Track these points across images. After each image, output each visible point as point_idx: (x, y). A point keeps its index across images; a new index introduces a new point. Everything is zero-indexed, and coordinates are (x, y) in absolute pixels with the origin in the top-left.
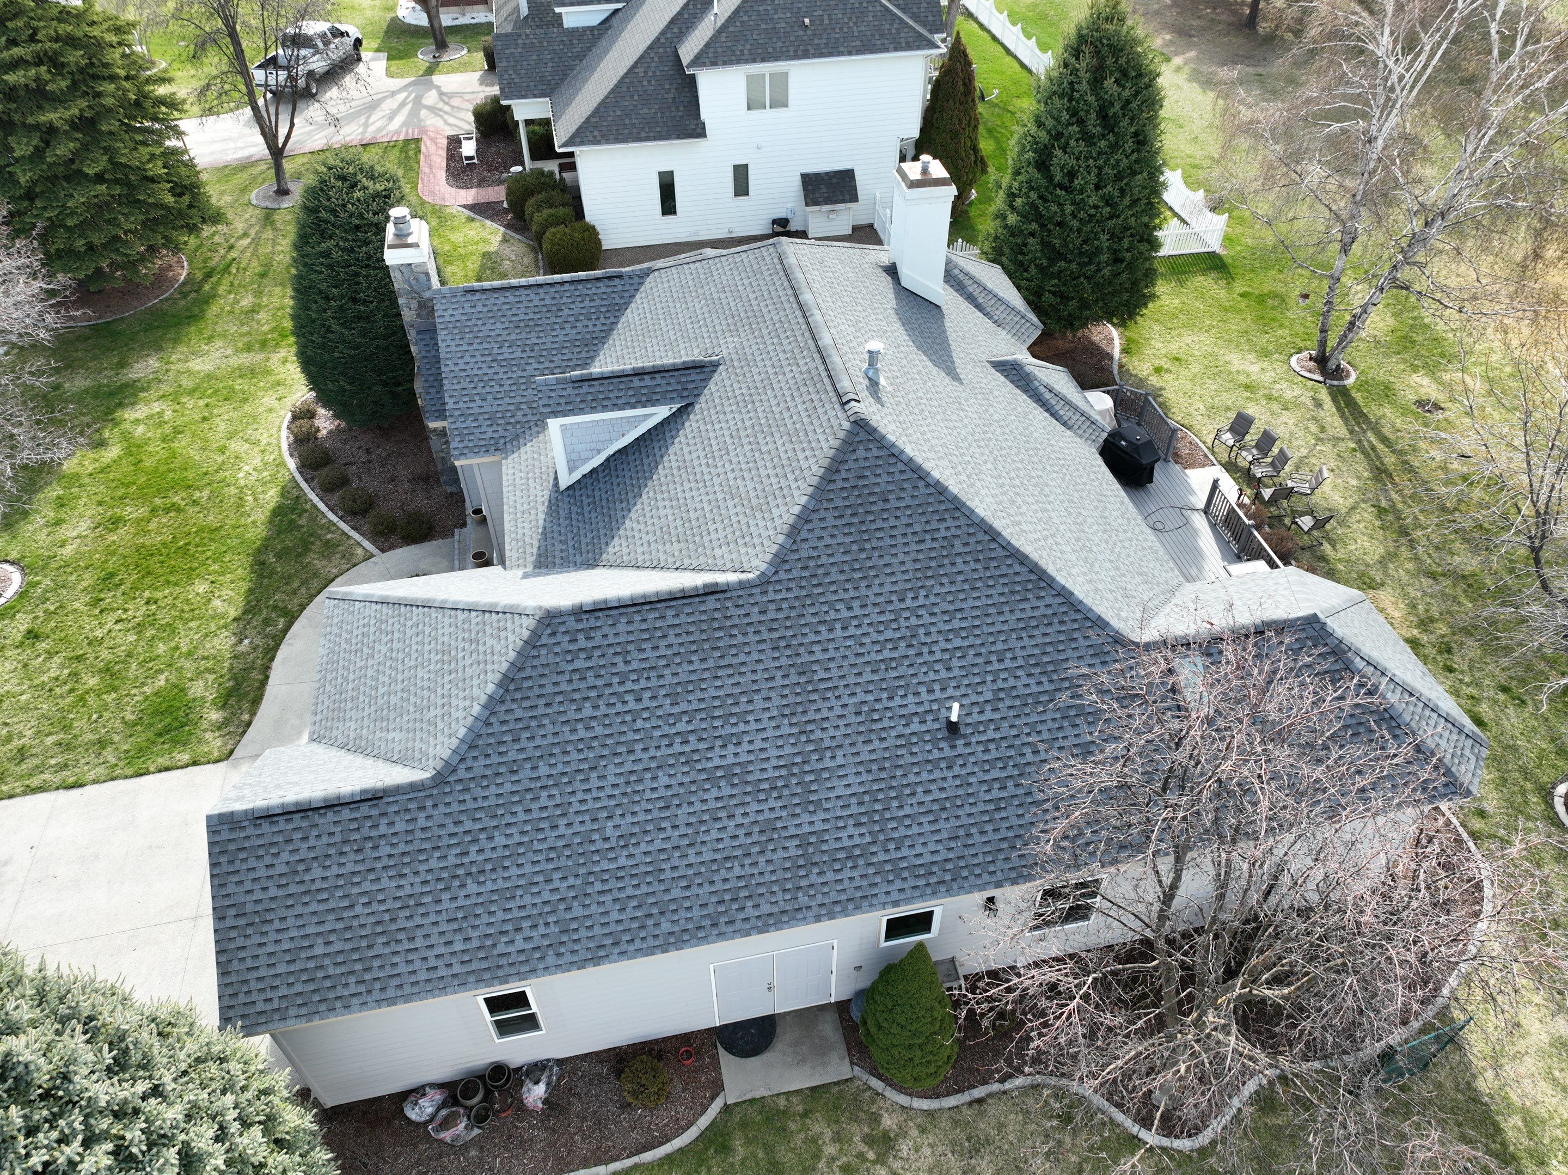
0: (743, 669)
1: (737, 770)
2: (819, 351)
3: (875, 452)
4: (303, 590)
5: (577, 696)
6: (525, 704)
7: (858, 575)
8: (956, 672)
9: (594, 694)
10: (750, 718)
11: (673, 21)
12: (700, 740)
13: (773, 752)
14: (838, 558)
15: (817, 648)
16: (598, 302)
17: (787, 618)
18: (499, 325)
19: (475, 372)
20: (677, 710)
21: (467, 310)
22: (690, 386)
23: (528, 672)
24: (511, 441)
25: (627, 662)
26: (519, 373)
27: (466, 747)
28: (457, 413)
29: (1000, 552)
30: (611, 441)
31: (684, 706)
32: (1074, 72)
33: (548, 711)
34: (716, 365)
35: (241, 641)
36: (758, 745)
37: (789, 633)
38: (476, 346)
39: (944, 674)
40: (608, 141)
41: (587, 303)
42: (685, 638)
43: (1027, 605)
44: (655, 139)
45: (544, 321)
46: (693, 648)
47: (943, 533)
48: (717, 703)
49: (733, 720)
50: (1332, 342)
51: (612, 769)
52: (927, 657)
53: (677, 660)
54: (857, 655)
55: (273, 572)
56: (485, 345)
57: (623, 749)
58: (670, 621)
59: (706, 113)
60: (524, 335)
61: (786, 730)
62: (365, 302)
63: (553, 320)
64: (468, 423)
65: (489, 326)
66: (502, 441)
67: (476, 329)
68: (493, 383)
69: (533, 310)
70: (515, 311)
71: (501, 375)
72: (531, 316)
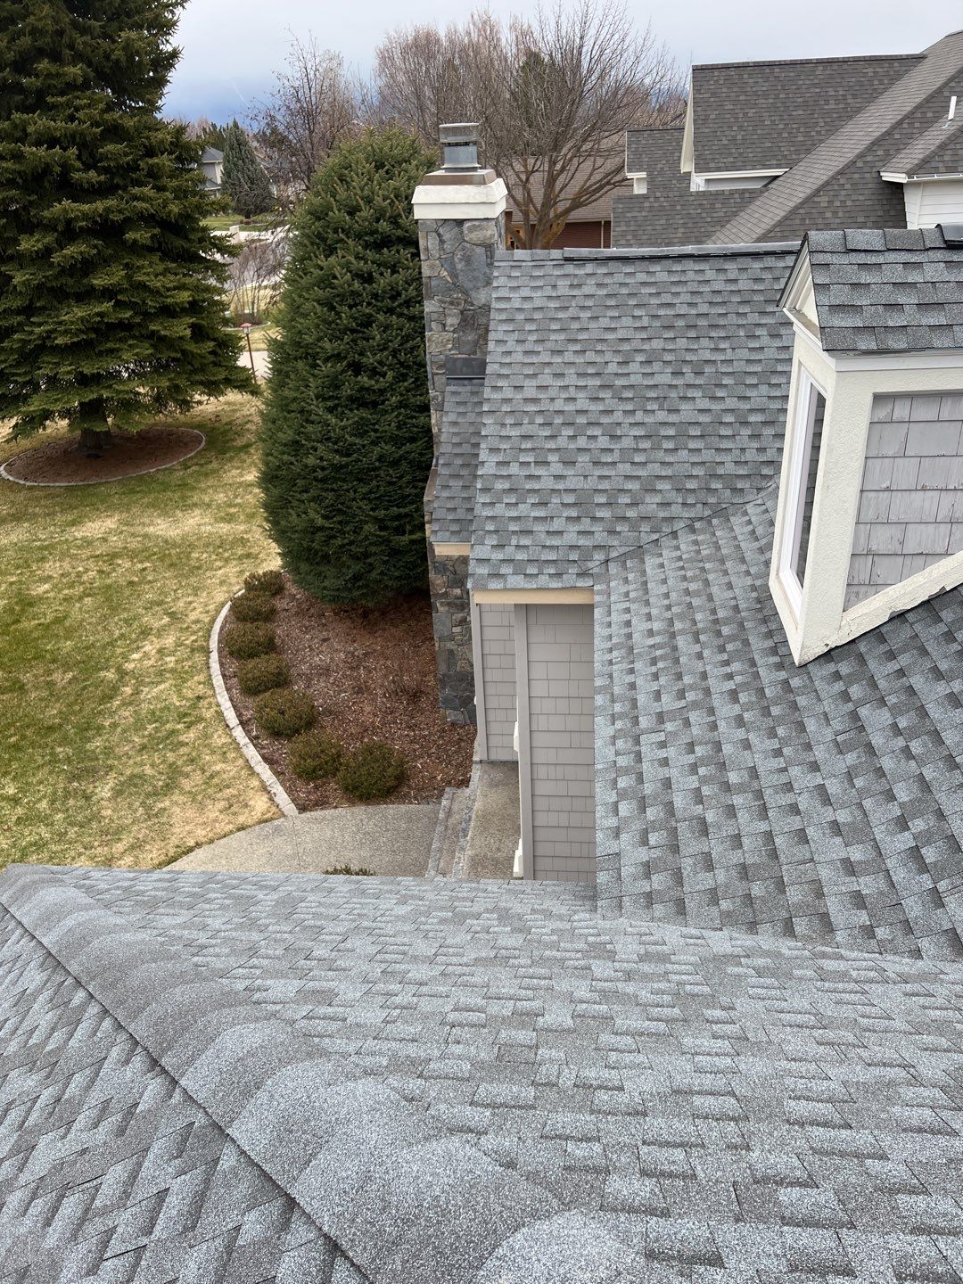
19: (559, 405)
21: (563, 288)
24: (622, 559)
26: (661, 416)
28: (500, 485)
38: (569, 357)
45: (733, 319)
56: (590, 356)
60: (682, 343)
63: (754, 318)
64: (523, 509)
65: (605, 323)
66: (599, 556)
67: (575, 325)
68: (597, 431)
69: (709, 298)
70: (666, 298)
71: (618, 416)
72: (704, 309)
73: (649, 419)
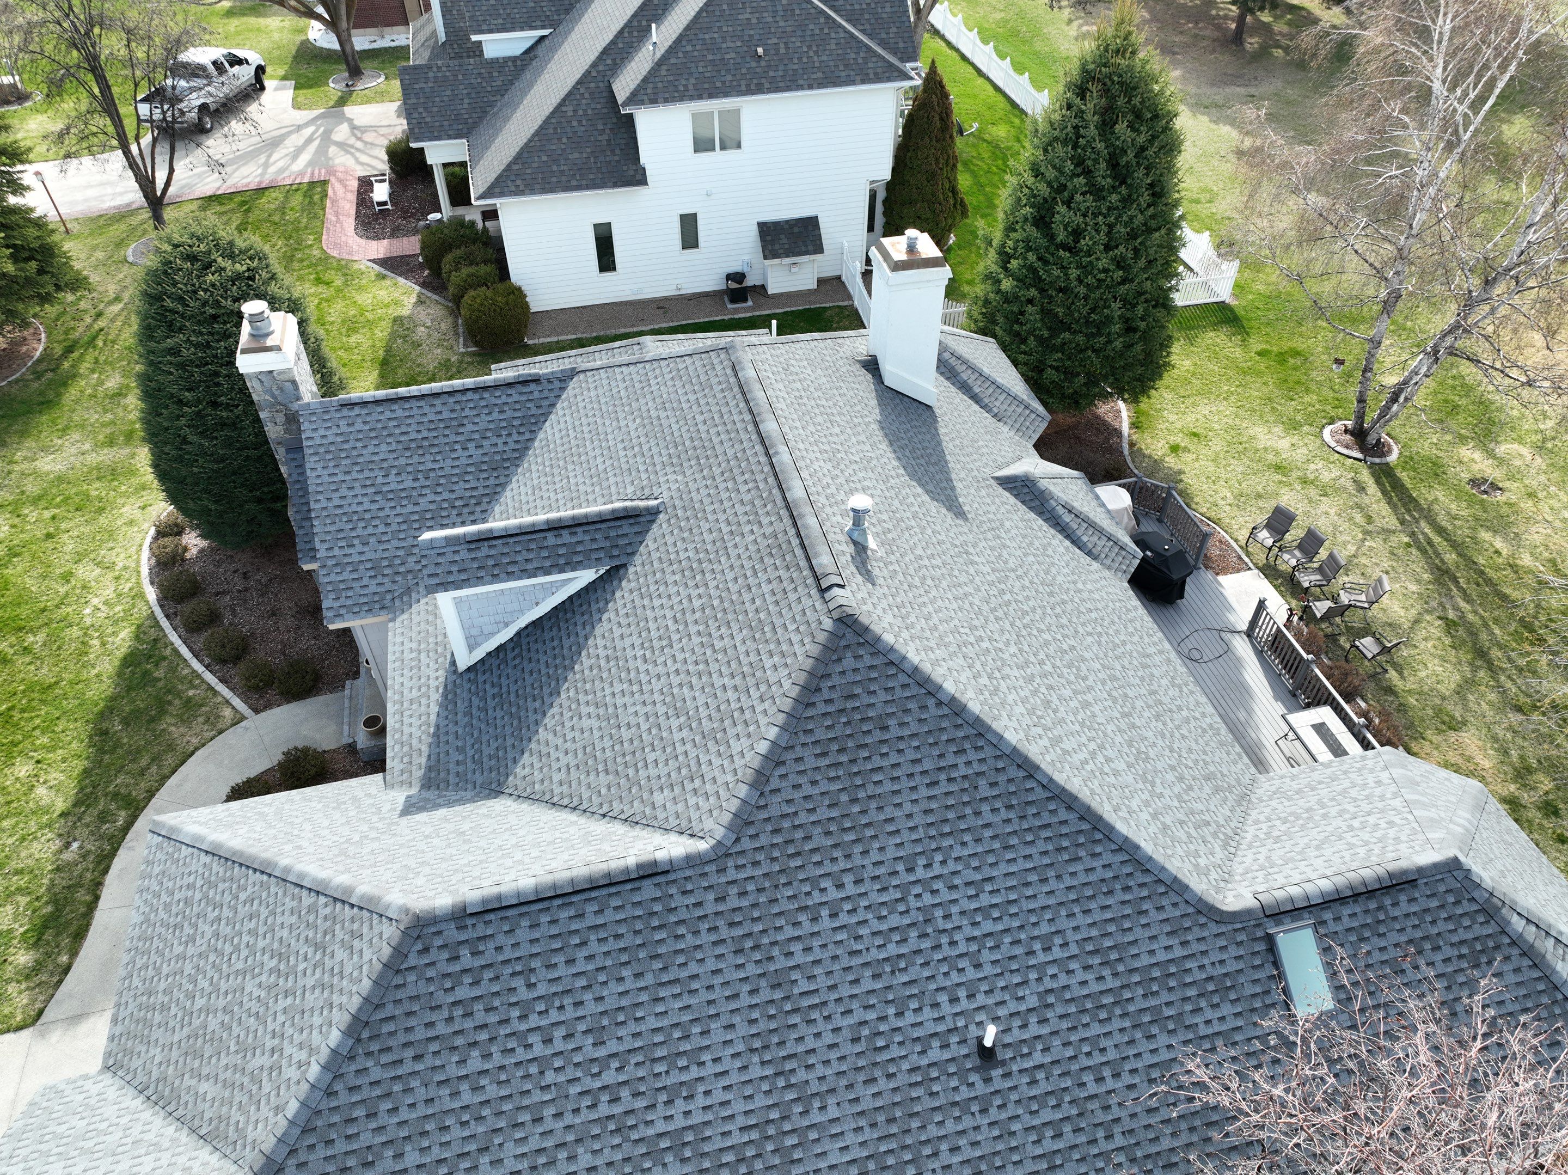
0: (695, 985)
1: (689, 1137)
2: (788, 506)
3: (868, 660)
4: (154, 769)
5: (459, 1041)
6: (385, 1059)
7: (850, 837)
8: (988, 970)
9: (484, 1036)
10: (706, 1057)
11: (605, 51)
12: (636, 1095)
13: (739, 1106)
14: (823, 813)
15: (796, 947)
16: (510, 414)
17: (755, 905)
18: (384, 447)
19: (354, 508)
20: (601, 1052)
21: (344, 428)
22: (622, 542)
23: (389, 1010)
24: (401, 596)
25: (530, 986)
26: (411, 508)
27: (297, 1131)
28: (331, 562)
29: (1040, 794)
30: (522, 612)
31: (613, 1046)
32: (1080, 114)
33: (419, 1067)
34: (653, 513)
35: (67, 845)
36: (719, 1096)
37: (758, 927)
38: (355, 475)
39: (971, 974)
40: (533, 192)
41: (495, 415)
42: (611, 945)
43: (1078, 867)
44: (588, 187)
45: (442, 440)
46: (624, 958)
47: (963, 771)
48: (658, 1038)
49: (682, 1063)
50: (1372, 415)
51: (511, 1149)
52: (947, 951)
53: (601, 978)
54: (853, 953)
55: (118, 745)
56: (367, 474)
57: (525, 1117)
58: (591, 920)
59: (645, 158)
60: (416, 459)
61: (756, 1071)
62: (227, 407)
63: (453, 438)
64: (345, 575)
65: (371, 449)
66: (389, 597)
67: (355, 453)
68: (377, 522)
69: (427, 426)
70: (404, 429)
71: (387, 511)
72: (425, 434)
73: (404, 511)
